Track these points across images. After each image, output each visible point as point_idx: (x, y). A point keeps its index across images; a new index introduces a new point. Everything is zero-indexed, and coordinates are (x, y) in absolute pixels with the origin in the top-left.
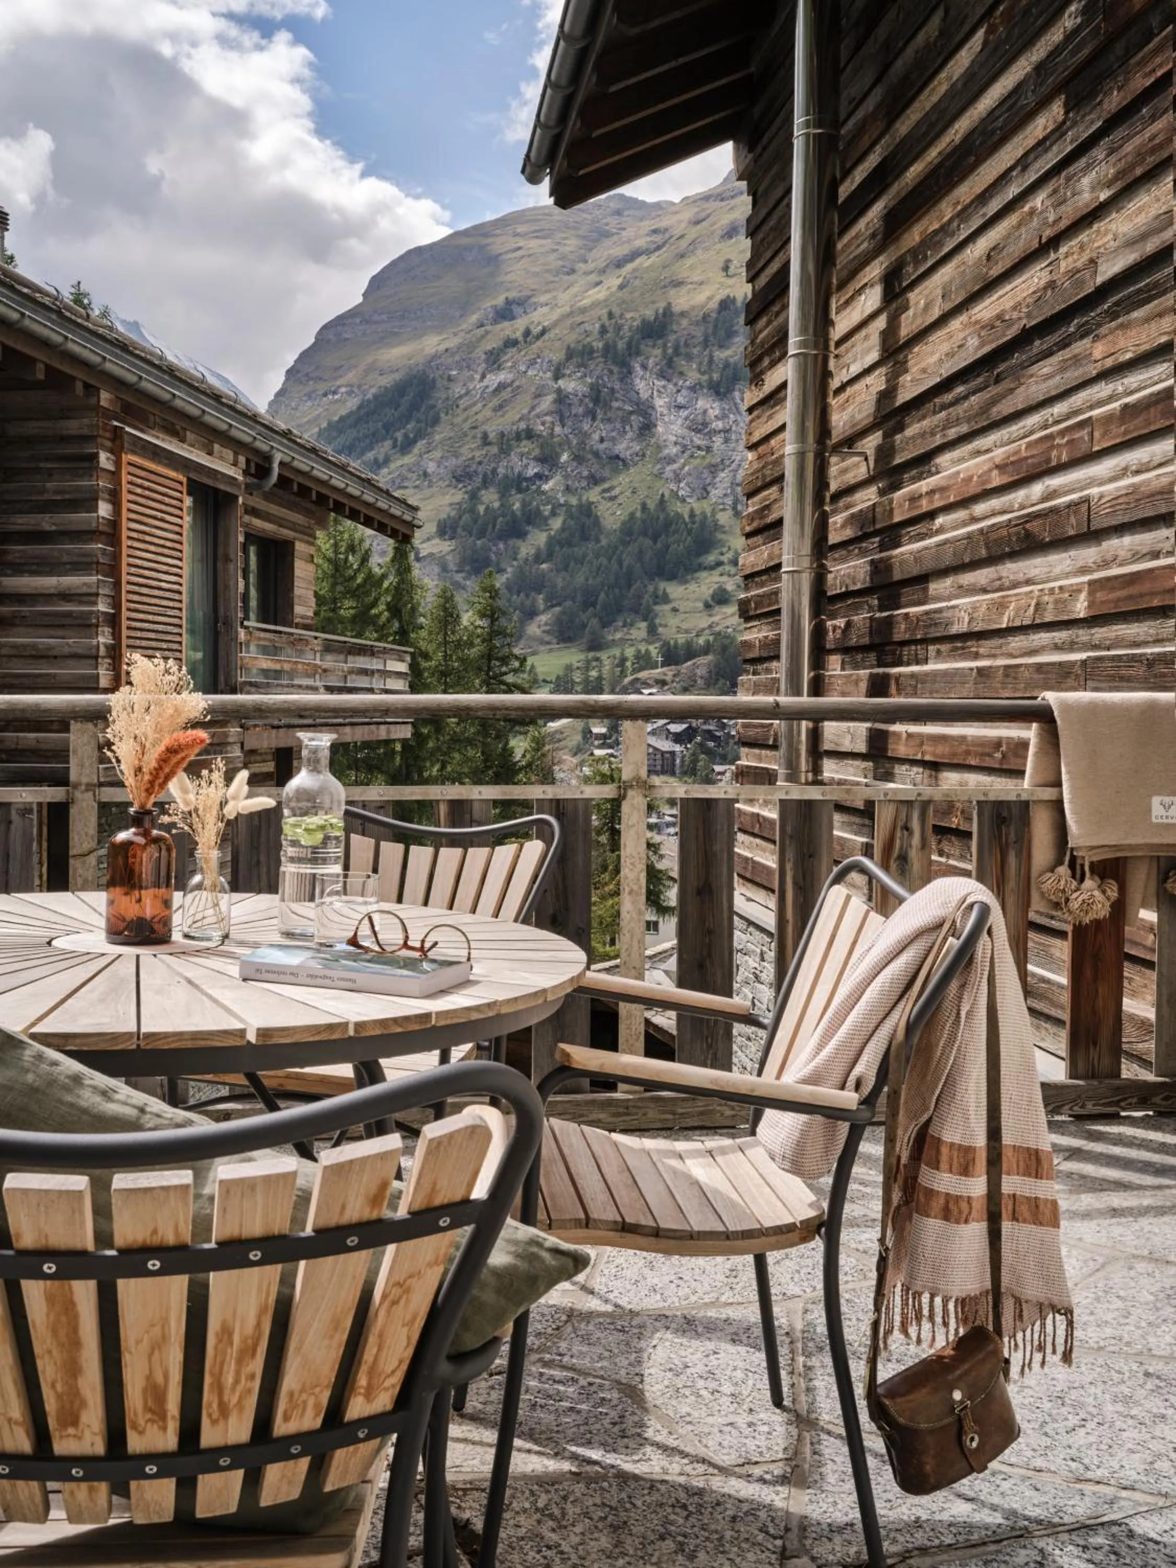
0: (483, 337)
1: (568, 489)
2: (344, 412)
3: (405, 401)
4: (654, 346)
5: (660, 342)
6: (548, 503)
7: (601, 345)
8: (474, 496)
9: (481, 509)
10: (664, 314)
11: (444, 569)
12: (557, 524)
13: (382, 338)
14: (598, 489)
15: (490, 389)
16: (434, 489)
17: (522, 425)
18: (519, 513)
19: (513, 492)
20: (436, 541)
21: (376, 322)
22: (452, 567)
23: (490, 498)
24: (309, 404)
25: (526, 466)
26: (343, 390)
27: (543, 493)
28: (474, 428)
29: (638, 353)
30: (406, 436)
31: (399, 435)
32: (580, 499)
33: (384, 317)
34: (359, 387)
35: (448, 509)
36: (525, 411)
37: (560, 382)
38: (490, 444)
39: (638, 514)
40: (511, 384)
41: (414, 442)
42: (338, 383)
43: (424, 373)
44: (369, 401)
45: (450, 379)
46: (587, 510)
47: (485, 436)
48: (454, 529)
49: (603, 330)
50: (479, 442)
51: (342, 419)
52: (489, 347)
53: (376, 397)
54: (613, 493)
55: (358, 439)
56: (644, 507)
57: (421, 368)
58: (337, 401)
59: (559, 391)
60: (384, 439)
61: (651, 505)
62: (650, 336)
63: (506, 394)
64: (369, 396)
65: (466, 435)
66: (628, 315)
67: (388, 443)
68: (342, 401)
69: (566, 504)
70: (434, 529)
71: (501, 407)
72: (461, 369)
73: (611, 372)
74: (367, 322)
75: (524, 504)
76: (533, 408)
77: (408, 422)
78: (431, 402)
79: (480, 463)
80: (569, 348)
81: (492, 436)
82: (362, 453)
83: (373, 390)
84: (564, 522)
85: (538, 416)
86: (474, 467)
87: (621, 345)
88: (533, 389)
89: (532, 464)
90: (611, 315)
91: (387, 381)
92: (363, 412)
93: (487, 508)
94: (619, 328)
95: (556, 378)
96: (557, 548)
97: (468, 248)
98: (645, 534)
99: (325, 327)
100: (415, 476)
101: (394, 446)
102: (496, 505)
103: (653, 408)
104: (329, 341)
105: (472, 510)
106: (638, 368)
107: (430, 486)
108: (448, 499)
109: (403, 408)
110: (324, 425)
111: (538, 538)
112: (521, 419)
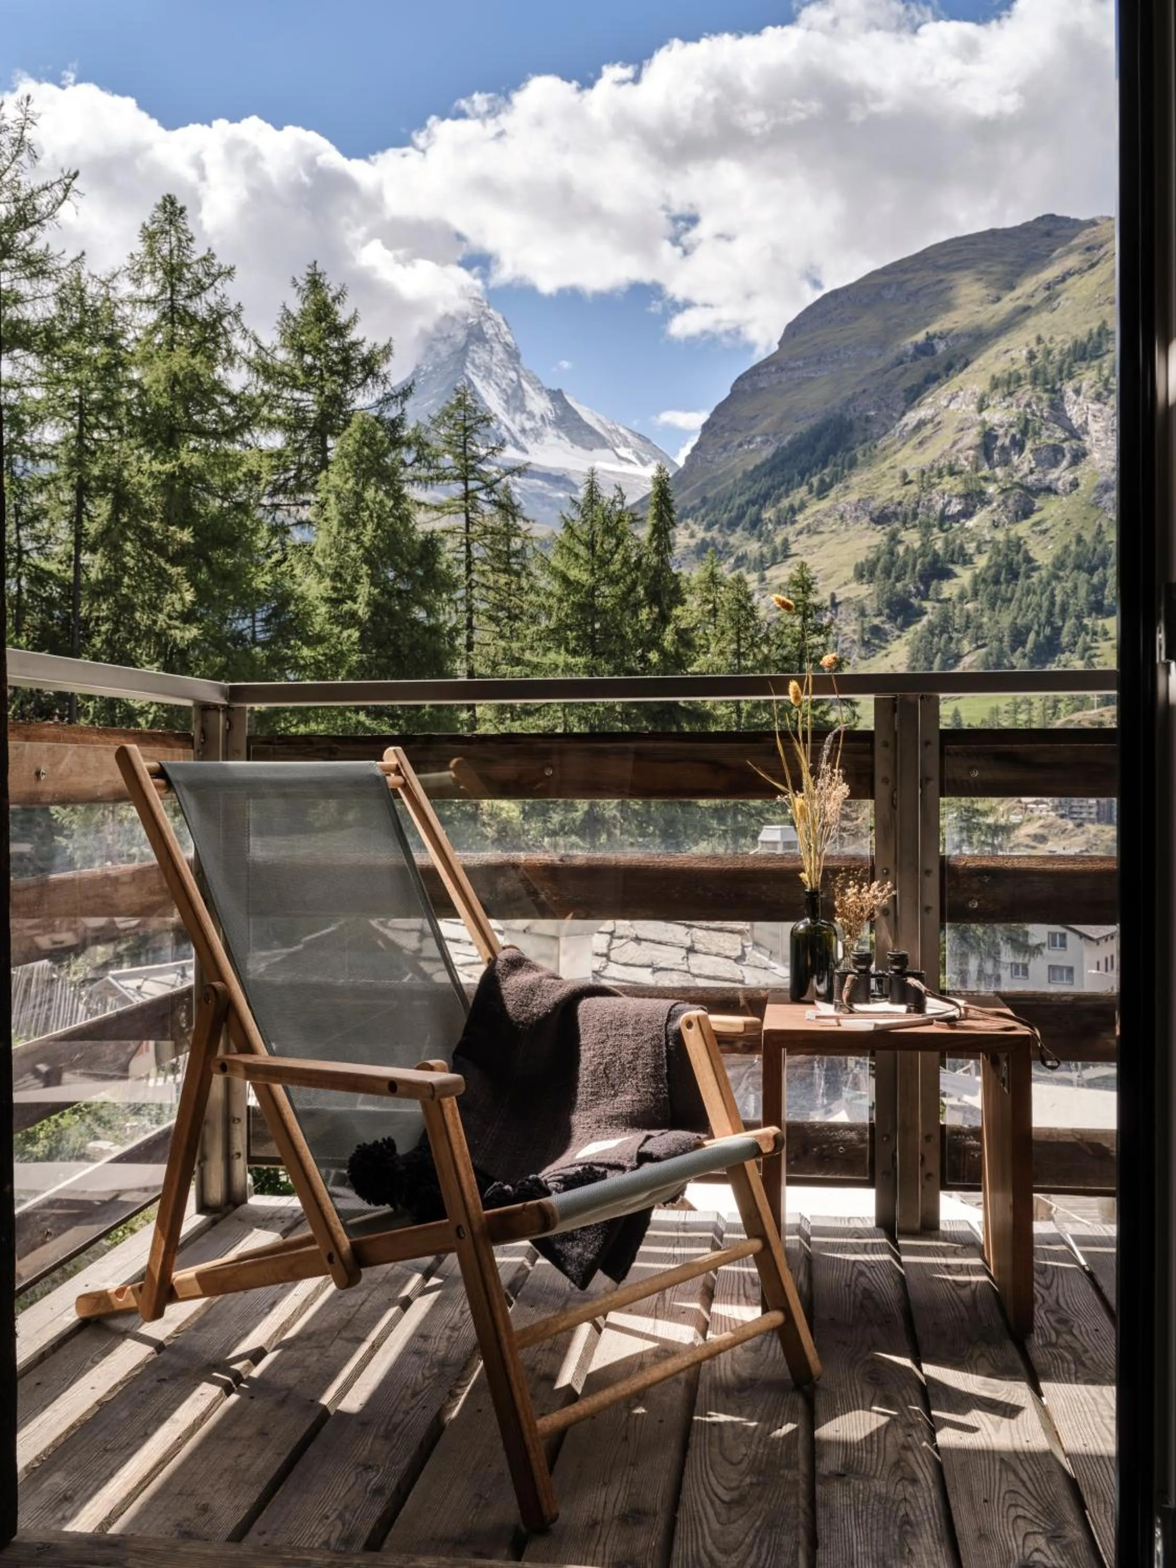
0: (902, 374)
1: (995, 525)
2: (758, 461)
3: (821, 447)
4: (1088, 368)
5: (1095, 363)
6: (973, 540)
7: (1028, 371)
8: (894, 538)
9: (901, 549)
10: (1099, 334)
11: (863, 613)
12: (982, 562)
13: (799, 384)
14: (1027, 523)
15: (910, 427)
16: (851, 533)
17: (943, 462)
18: (941, 552)
19: (935, 530)
20: (854, 585)
21: (793, 369)
22: (869, 611)
23: (912, 538)
24: (725, 455)
25: (949, 502)
26: (759, 439)
27: (968, 530)
28: (892, 467)
29: (1071, 376)
30: (822, 481)
31: (815, 481)
32: (1007, 535)
33: (800, 363)
34: (775, 435)
35: (866, 552)
36: (947, 447)
37: (985, 414)
38: (910, 482)
39: (1073, 547)
40: (932, 420)
41: (831, 486)
42: (753, 432)
43: (841, 416)
44: (784, 448)
45: (868, 420)
46: (1017, 545)
47: (905, 475)
48: (872, 573)
49: (1032, 356)
50: (898, 481)
51: (757, 468)
52: (909, 384)
53: (791, 443)
54: (1044, 527)
55: (774, 487)
56: (1080, 540)
57: (837, 411)
58: (753, 451)
59: (984, 423)
60: (800, 485)
61: (1088, 537)
62: (1083, 359)
63: (927, 431)
64: (785, 443)
65: (884, 475)
66: (1058, 338)
67: (805, 488)
68: (757, 451)
69: (992, 541)
70: (852, 574)
71: (921, 443)
72: (879, 409)
73: (1040, 399)
74: (783, 370)
75: (947, 543)
76: (955, 443)
77: (824, 467)
78: (849, 444)
79: (900, 503)
80: (993, 377)
81: (912, 475)
82: (778, 500)
83: (789, 437)
84: (990, 558)
85: (959, 451)
86: (892, 509)
87: (1052, 371)
88: (956, 424)
89: (954, 501)
90: (1039, 340)
91: (803, 427)
92: (777, 460)
93: (907, 549)
94: (1048, 353)
95: (980, 410)
96: (982, 587)
97: (887, 286)
98: (1078, 567)
99: (740, 379)
100: (831, 521)
101: (810, 492)
102: (917, 545)
103: (1088, 433)
104: (744, 392)
105: (891, 553)
106: (1070, 394)
107: (847, 530)
108: (866, 542)
109: (818, 453)
110: (740, 475)
111: (964, 576)
112: (942, 456)
